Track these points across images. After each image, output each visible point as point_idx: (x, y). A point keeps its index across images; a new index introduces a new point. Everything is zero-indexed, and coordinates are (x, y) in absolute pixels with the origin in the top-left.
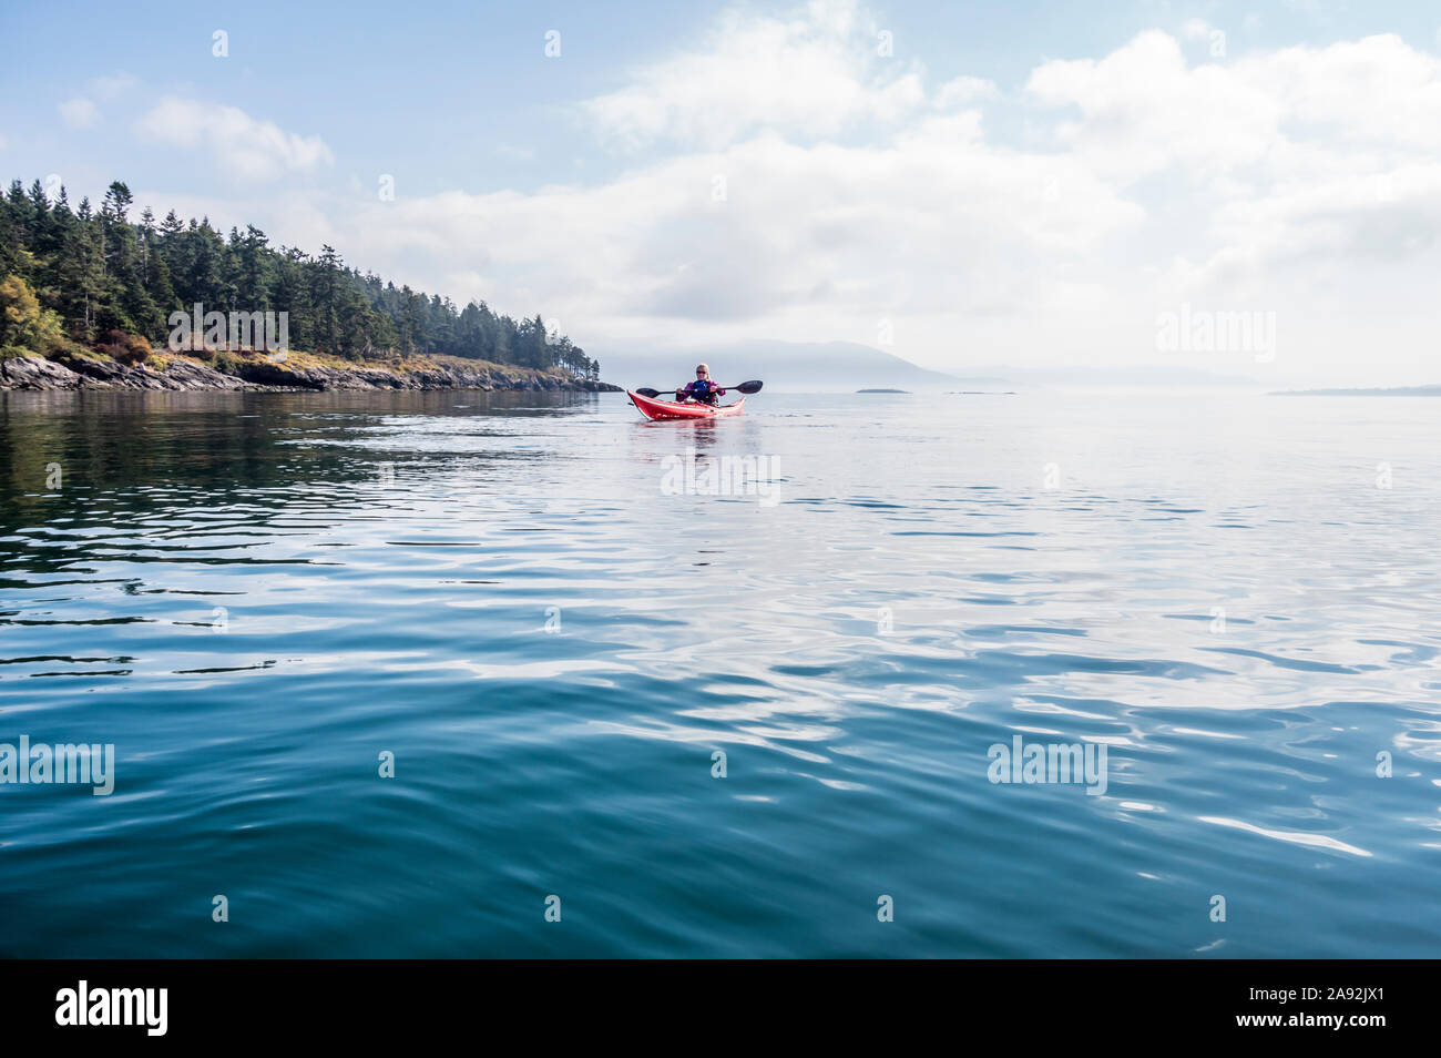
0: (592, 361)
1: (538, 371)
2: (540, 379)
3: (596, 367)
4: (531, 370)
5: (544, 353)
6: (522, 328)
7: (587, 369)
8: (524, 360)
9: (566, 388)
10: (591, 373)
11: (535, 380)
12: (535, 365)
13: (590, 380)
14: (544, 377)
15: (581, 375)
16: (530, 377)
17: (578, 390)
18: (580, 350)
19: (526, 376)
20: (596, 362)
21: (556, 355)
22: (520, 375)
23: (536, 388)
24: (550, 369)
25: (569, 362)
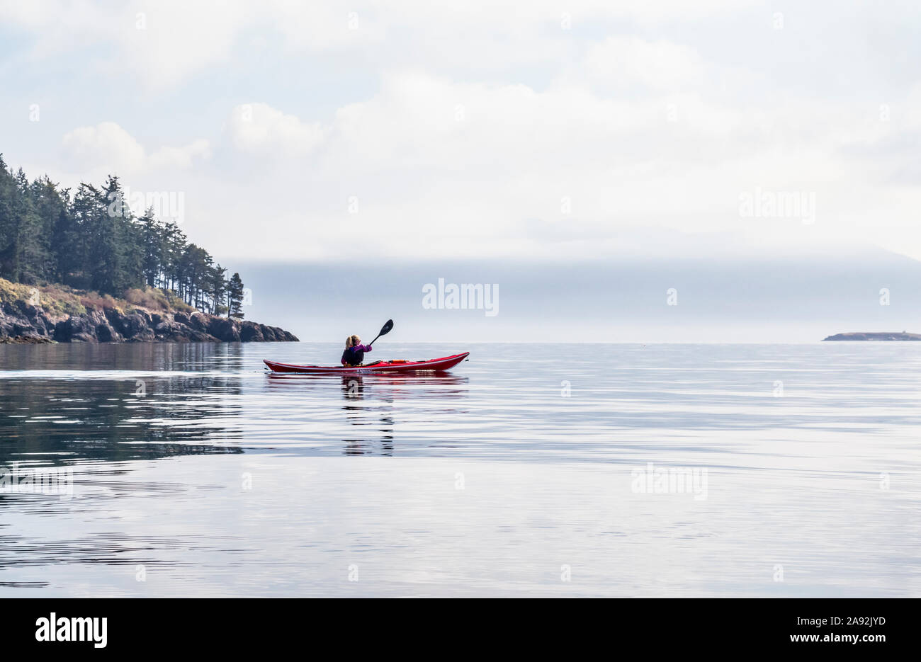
0: (228, 276)
1: (108, 297)
2: (112, 316)
3: (236, 288)
4: (93, 297)
5: (122, 259)
6: (81, 205)
7: (218, 294)
8: (79, 274)
9: (169, 334)
10: (226, 301)
11: (100, 317)
12: (103, 284)
13: (224, 316)
14: (120, 310)
15: (203, 306)
16: (90, 310)
17: (195, 339)
18: (202, 253)
19: (82, 309)
20: (236, 277)
21: (150, 264)
22: (68, 309)
23: (103, 334)
24: (136, 293)
25: (179, 276)
